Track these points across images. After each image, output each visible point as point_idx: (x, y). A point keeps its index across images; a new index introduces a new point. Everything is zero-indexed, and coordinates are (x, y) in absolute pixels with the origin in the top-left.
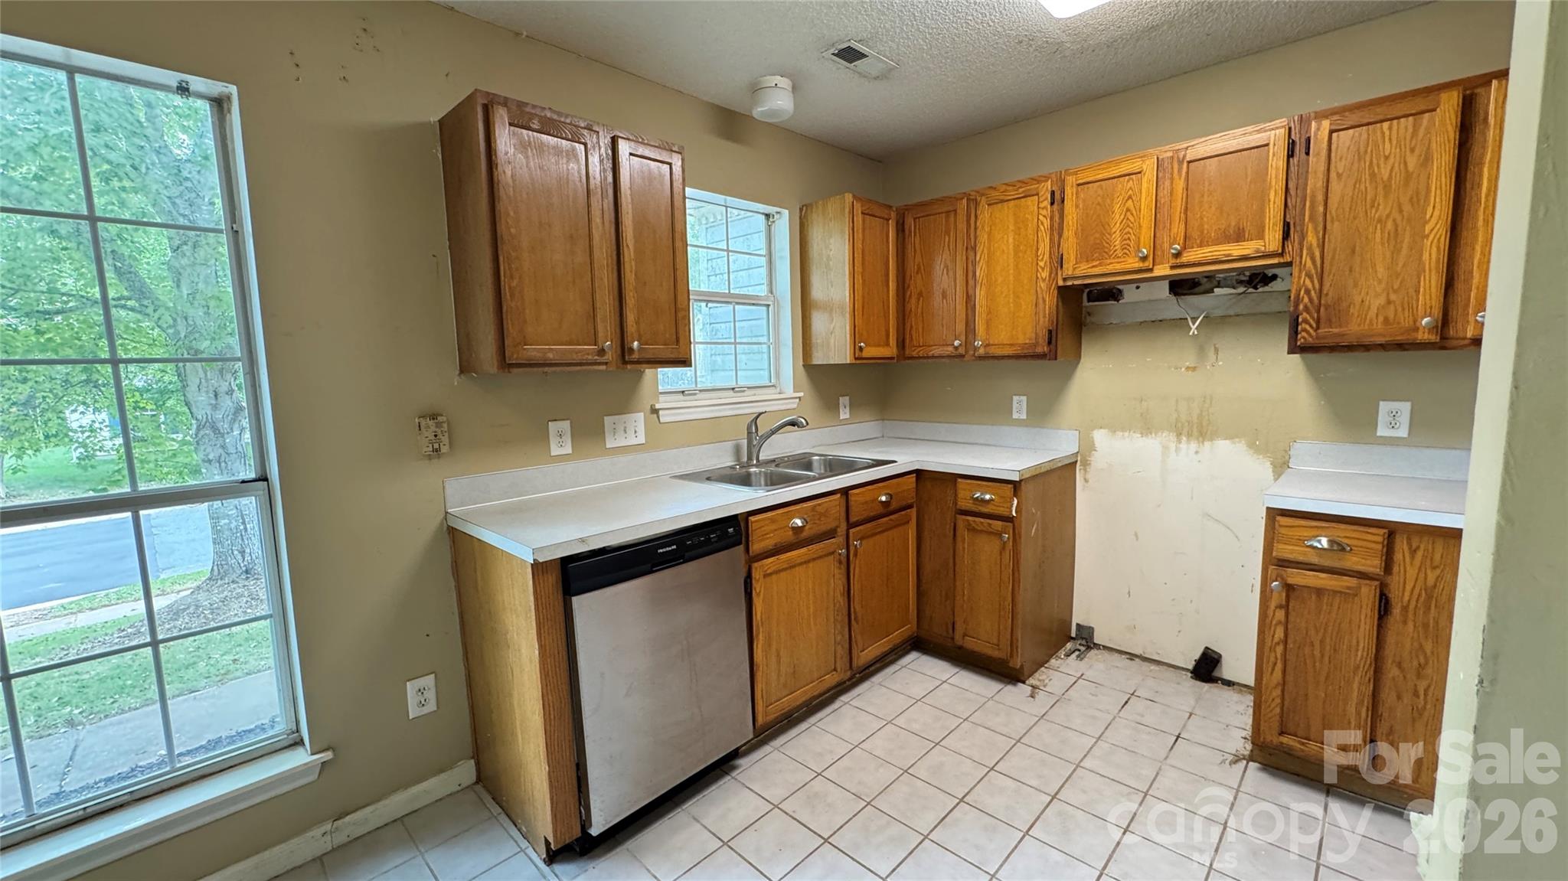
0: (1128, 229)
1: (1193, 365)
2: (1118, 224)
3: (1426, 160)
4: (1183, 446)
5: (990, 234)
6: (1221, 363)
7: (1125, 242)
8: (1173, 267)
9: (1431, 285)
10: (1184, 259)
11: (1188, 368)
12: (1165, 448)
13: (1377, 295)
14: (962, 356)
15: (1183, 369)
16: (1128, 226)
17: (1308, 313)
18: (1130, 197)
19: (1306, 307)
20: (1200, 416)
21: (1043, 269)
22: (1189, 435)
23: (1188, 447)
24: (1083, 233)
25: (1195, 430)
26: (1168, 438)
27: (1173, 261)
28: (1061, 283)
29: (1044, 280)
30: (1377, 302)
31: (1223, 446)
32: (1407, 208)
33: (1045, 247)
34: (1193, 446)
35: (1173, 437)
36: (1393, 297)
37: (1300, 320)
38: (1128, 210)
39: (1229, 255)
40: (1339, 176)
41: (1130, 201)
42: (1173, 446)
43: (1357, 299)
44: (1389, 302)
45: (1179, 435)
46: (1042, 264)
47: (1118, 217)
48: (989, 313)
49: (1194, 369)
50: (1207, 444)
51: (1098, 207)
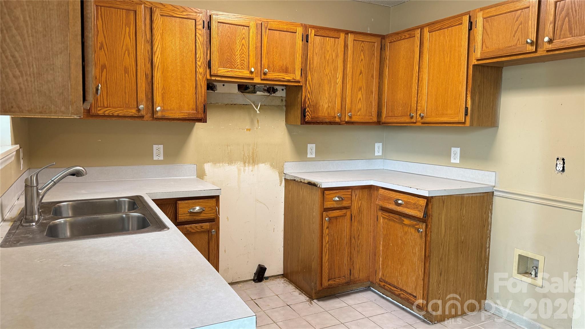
0: (243, 55)
1: (249, 128)
2: (238, 51)
3: (337, 56)
4: (247, 168)
5: (162, 35)
6: (260, 127)
7: (242, 62)
8: (262, 80)
9: (338, 101)
10: (267, 77)
11: (247, 129)
12: (239, 170)
13: (326, 103)
14: (142, 117)
15: (245, 130)
16: (243, 53)
17: (309, 108)
18: (244, 38)
19: (308, 105)
20: (253, 153)
21: (200, 67)
22: (249, 163)
23: (249, 168)
24: (221, 51)
25: (251, 160)
26: (240, 164)
27: (263, 77)
28: (208, 77)
29: (201, 74)
30: (326, 106)
31: (262, 166)
32: (333, 72)
33: (200, 54)
34: (251, 168)
35: (242, 164)
36: (330, 105)
37: (306, 111)
38: (243, 45)
39: (284, 79)
40: (316, 54)
41: (244, 40)
42: (242, 168)
43: (321, 104)
44: (329, 106)
45: (245, 163)
46: (199, 63)
47: (238, 47)
48: (163, 89)
49: (249, 130)
50: (256, 166)
51: (228, 38)
